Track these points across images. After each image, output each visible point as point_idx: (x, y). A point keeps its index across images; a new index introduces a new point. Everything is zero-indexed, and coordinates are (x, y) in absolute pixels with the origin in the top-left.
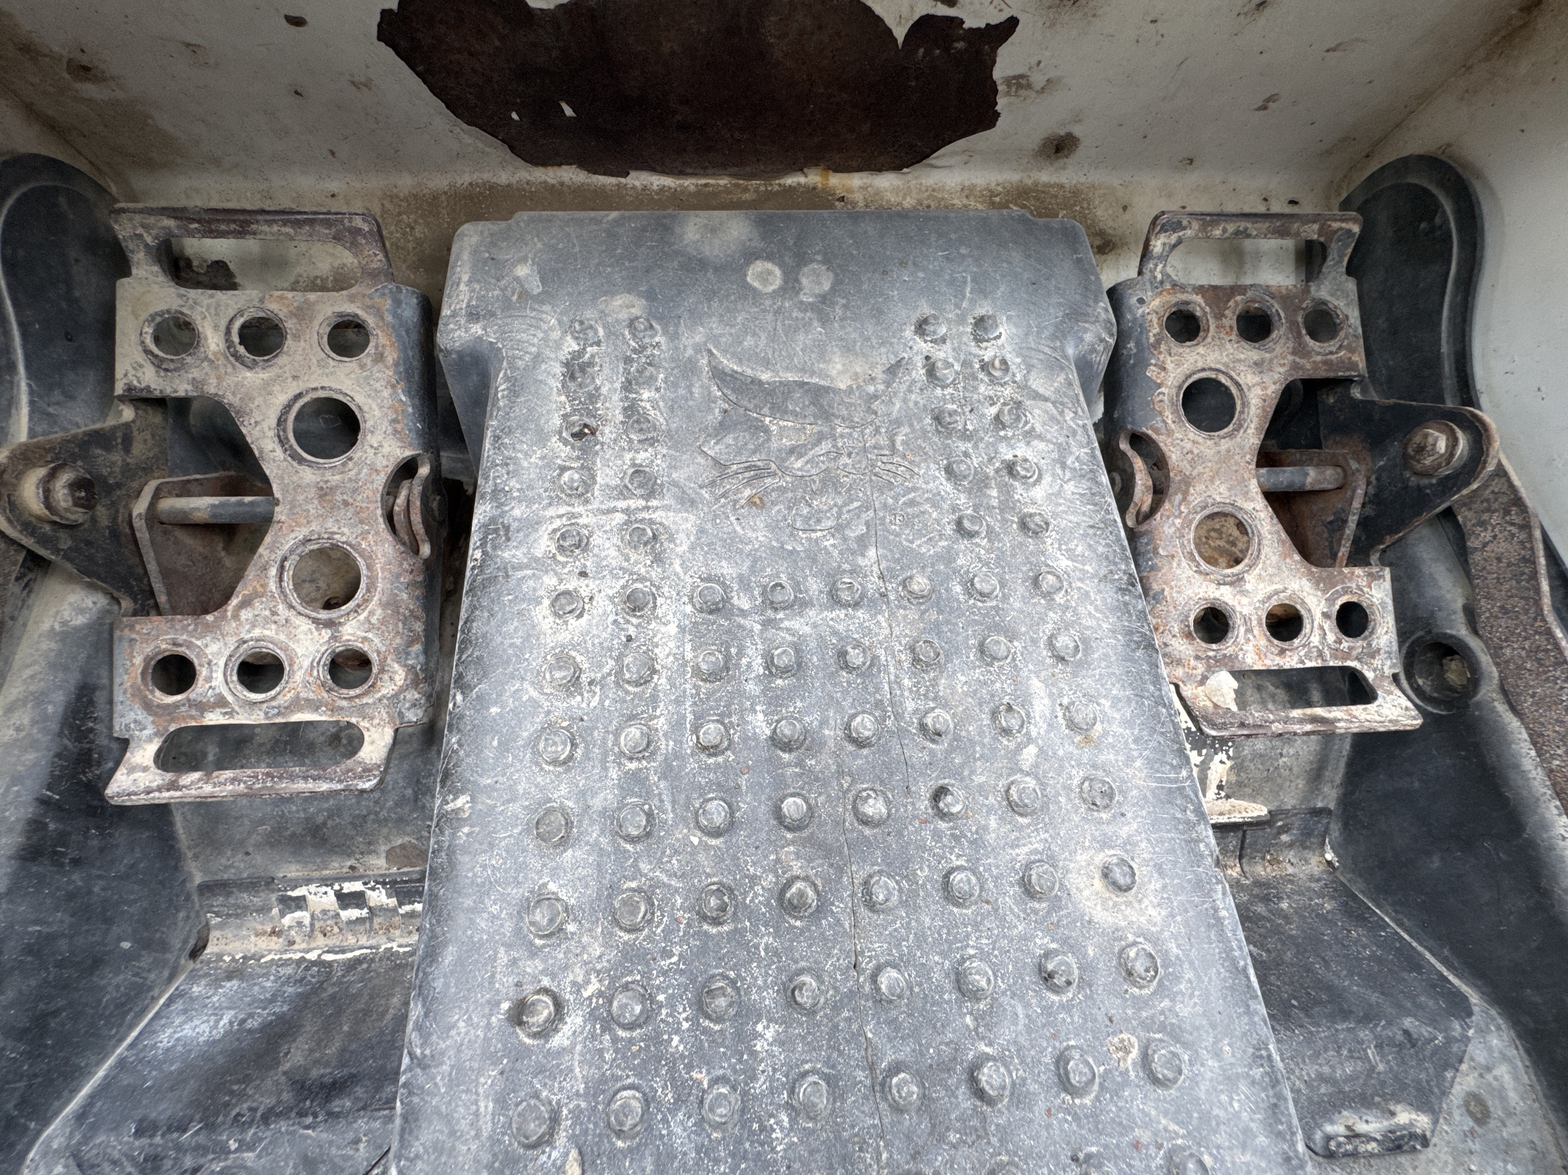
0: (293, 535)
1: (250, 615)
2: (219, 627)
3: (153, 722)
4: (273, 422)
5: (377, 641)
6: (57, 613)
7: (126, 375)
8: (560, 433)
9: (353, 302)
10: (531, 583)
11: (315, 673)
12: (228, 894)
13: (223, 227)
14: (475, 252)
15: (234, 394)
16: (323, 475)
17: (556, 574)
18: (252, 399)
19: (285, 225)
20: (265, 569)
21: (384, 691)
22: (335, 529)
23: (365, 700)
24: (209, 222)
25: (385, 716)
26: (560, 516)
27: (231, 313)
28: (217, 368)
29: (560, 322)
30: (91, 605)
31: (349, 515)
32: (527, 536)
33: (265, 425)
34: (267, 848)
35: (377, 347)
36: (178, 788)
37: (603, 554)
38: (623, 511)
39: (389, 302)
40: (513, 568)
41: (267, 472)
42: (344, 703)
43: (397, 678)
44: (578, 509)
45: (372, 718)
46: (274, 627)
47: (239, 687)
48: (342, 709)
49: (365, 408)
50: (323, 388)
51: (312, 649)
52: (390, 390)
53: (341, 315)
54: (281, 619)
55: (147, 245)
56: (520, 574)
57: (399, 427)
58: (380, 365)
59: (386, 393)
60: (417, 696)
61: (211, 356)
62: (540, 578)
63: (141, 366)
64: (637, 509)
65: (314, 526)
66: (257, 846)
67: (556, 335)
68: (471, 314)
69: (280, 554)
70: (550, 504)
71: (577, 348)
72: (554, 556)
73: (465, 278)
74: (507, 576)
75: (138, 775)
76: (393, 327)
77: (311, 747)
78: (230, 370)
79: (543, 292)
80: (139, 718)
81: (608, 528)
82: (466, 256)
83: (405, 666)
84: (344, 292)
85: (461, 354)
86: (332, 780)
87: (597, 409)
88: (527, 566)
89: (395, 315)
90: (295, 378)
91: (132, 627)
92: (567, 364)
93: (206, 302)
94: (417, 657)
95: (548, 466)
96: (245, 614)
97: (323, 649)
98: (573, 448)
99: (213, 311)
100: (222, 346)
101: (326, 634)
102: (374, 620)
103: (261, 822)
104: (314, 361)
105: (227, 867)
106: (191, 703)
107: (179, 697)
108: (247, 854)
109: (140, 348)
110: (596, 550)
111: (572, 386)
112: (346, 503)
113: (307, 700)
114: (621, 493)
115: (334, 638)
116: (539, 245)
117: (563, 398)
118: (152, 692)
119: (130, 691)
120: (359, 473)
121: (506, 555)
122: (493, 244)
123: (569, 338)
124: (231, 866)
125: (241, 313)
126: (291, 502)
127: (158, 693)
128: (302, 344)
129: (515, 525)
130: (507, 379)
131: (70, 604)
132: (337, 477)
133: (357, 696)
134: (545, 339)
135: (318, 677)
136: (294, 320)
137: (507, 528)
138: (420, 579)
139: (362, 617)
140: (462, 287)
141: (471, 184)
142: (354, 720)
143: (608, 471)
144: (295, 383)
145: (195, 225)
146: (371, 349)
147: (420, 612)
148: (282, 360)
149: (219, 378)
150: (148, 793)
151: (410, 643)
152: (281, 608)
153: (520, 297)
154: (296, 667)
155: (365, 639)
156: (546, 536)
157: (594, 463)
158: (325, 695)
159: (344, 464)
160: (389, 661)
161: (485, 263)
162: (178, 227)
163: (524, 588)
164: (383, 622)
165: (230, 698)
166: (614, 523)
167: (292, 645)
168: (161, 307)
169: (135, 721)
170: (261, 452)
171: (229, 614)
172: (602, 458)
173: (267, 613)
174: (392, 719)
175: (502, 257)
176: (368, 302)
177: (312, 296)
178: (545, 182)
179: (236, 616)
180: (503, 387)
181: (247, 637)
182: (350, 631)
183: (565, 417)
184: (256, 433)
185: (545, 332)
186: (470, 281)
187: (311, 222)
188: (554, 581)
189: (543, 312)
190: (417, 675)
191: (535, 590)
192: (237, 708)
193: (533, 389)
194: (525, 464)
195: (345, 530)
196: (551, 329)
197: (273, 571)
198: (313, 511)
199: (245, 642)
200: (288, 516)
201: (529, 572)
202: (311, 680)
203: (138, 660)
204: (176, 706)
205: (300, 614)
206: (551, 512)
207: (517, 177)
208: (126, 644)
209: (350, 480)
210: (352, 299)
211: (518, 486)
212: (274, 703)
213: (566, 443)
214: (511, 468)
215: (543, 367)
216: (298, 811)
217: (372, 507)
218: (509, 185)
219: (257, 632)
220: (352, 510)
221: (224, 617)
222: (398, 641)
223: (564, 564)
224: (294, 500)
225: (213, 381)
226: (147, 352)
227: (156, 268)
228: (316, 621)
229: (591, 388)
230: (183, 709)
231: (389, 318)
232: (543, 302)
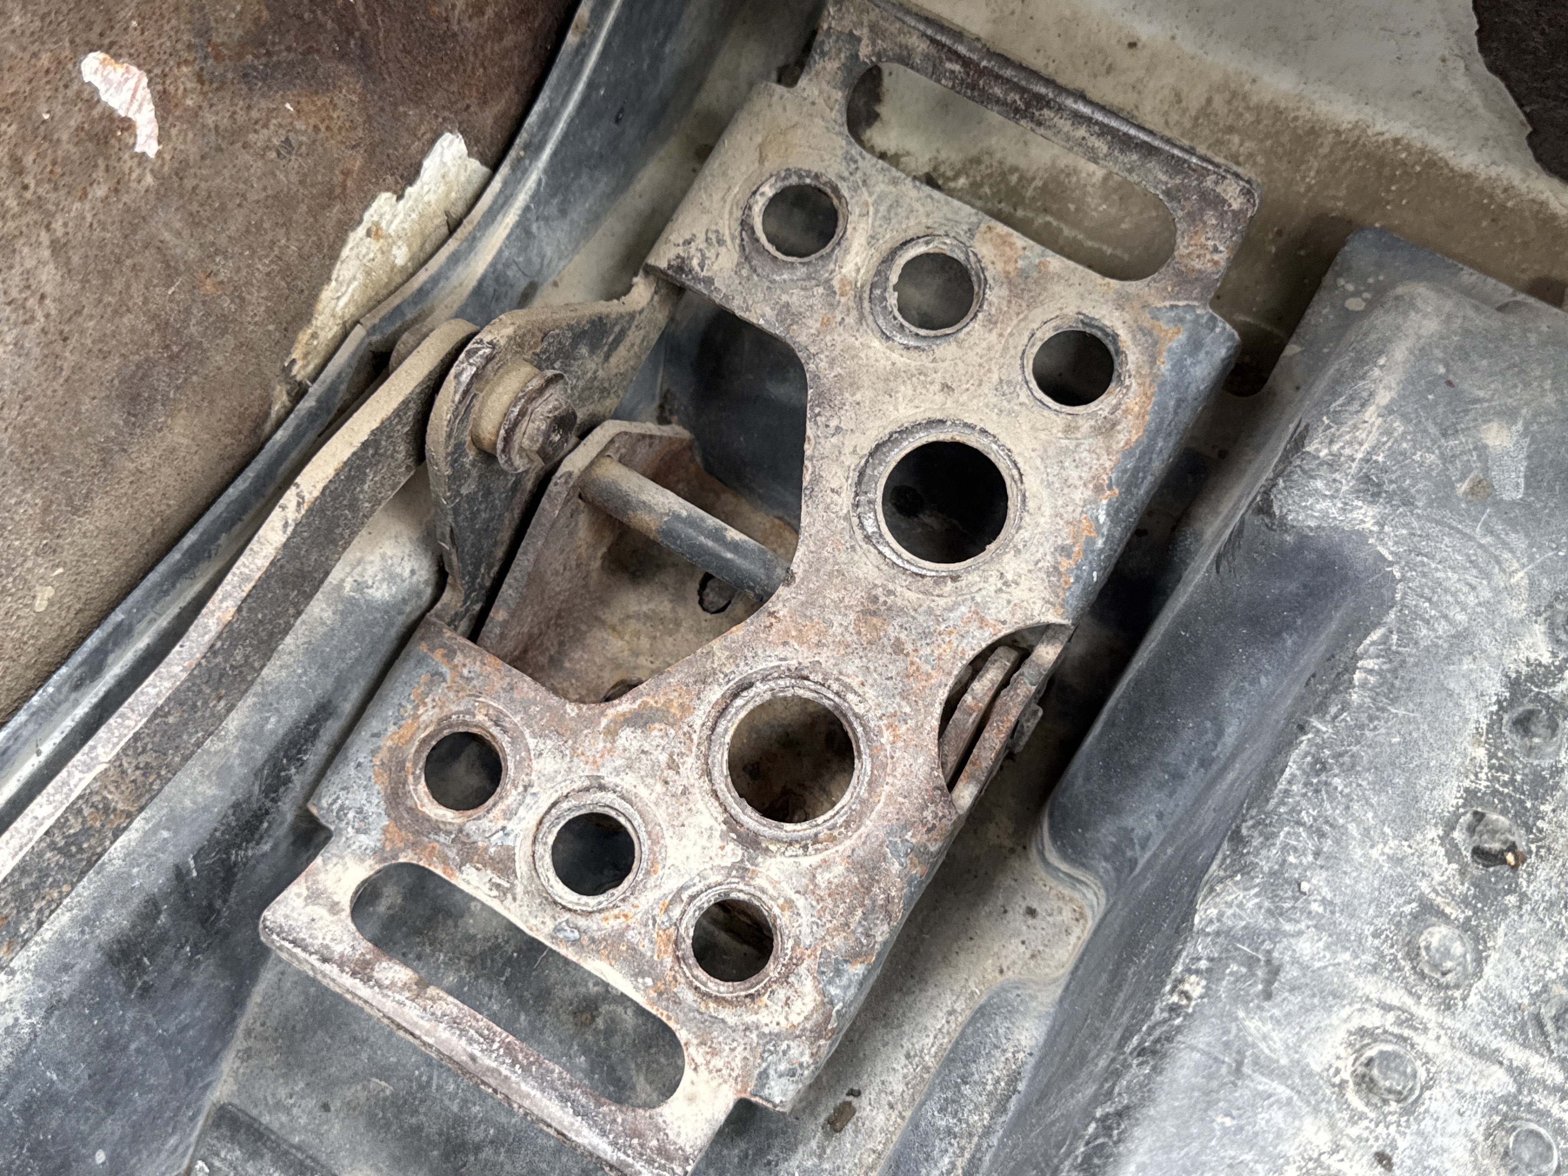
0: (781, 651)
1: (636, 744)
2: (575, 734)
3: (385, 831)
4: (867, 444)
5: (805, 919)
6: (359, 562)
7: (688, 242)
8: (1450, 826)
9: (1121, 307)
10: (1278, 1116)
11: (676, 913)
12: (254, 1155)
13: (998, 91)
14: (1422, 353)
15: (832, 362)
16: (893, 579)
17: (1332, 1126)
18: (855, 386)
19: (1101, 135)
20: (704, 680)
21: (763, 1017)
22: (855, 683)
23: (726, 1014)
24: (983, 72)
25: (738, 1063)
26: (1387, 1008)
27: (913, 227)
28: (832, 306)
29: (1533, 584)
30: (407, 574)
31: (893, 671)
32: (1307, 1010)
33: (850, 442)
34: (362, 1121)
35: (1115, 408)
36: (367, 979)
37: (1438, 1141)
38: (1510, 1069)
39: (1182, 337)
40: (1256, 1063)
41: (805, 520)
42: (689, 996)
43: (797, 1006)
44: (1425, 1012)
45: (714, 1053)
46: (659, 788)
47: (548, 860)
48: (678, 1002)
49: (1031, 504)
50: (983, 431)
51: (695, 866)
52: (1089, 493)
53: (1088, 322)
54: (679, 782)
55: (855, 57)
56: (1264, 1084)
57: (1065, 564)
58: (1100, 441)
59: (1080, 495)
60: (806, 1059)
61: (836, 283)
62: (1296, 1116)
63: (721, 242)
64: (1542, 1082)
65: (826, 658)
66: (350, 1107)
67: (1516, 608)
68: (1367, 479)
69: (743, 671)
70: (1375, 969)
71: (1546, 659)
72: (1342, 1085)
73: (1384, 397)
74: (1238, 1071)
75: (319, 911)
76: (1163, 384)
77: (543, 996)
78: (850, 320)
79: (1523, 504)
80: (369, 809)
81: (1468, 1088)
82: (1400, 352)
83: (823, 993)
84: (1114, 283)
85: (1303, 541)
86: (604, 1133)
87: (1540, 816)
88: (1283, 1076)
89: (1179, 367)
90: (946, 388)
91: (450, 654)
92: (1515, 684)
93: (881, 188)
94: (846, 988)
95: (1399, 882)
96: (628, 738)
97: (713, 879)
98: (1463, 872)
99: (883, 209)
100: (864, 276)
101: (734, 853)
102: (822, 879)
103: (385, 1073)
104: (995, 378)
105: (279, 1106)
106: (461, 838)
107: (448, 815)
108: (326, 1107)
109: (738, 214)
110: (1427, 1124)
111: (1512, 740)
112: (898, 647)
113: (633, 948)
114: (1522, 1027)
115: (742, 870)
116: (1550, 399)
117: (1481, 753)
118: (417, 779)
119: (383, 754)
120: (951, 610)
121: (1253, 1025)
122: (1463, 353)
123: (1539, 629)
124: (288, 1110)
125: (929, 236)
126: (811, 593)
127: (422, 787)
128: (993, 337)
129: (1291, 973)
130: (1386, 652)
131: (383, 557)
132: (912, 596)
133: (718, 1000)
134: (1492, 607)
135: (677, 926)
136: (1004, 292)
137: (1274, 971)
138: (933, 848)
139: (806, 862)
140: (1370, 413)
141: (1396, 141)
142: (683, 1035)
143: (1513, 961)
144: (940, 398)
145: (957, 67)
146: (1102, 406)
147: (899, 912)
148: (947, 350)
149: (826, 323)
150: (325, 960)
151: (853, 956)
152: (690, 764)
153: (1472, 491)
154: (651, 882)
155: (789, 904)
156: (1342, 1034)
157: (1492, 930)
158: (668, 961)
159: (939, 580)
160: (802, 969)
161: (1432, 386)
162: (926, 57)
163: (1262, 1118)
164: (835, 892)
165: (522, 866)
166: (1485, 1085)
167: (669, 841)
168: (808, 164)
169: (360, 811)
170: (817, 479)
171: (604, 722)
172: (1511, 926)
173: (663, 758)
174: (746, 1074)
175: (1471, 387)
176: (1146, 320)
177: (1056, 262)
178: (1543, 204)
179: (612, 733)
180: (1370, 664)
181: (610, 780)
182: (774, 874)
183: (1470, 795)
184: (828, 445)
185: (1496, 591)
186: (1388, 411)
187: (1149, 150)
188: (1323, 1140)
189: (1505, 545)
190: (827, 1019)
191: (1279, 1135)
192: (519, 890)
193: (1428, 700)
194: (1357, 854)
195: (870, 693)
196: (1509, 590)
197: (715, 693)
198: (837, 629)
199: (602, 788)
200: (793, 613)
201: (1283, 1092)
202: (662, 918)
203: (429, 715)
204: (436, 827)
205: (715, 794)
206: (1369, 986)
207: (1494, 171)
208: (424, 677)
209: (930, 611)
210: (1121, 302)
211: (1328, 894)
212: (582, 922)
213: (1453, 853)
214: (1328, 845)
215: (1467, 665)
216: (453, 1097)
217: (937, 677)
218: (1468, 176)
219: (628, 781)
220: (901, 665)
221: (591, 722)
222: (838, 941)
223: (1356, 1118)
224: (819, 591)
225: (813, 324)
226: (745, 225)
227: (838, 95)
228: (732, 823)
229: (1546, 763)
230: (442, 838)
231: (1164, 367)
232: (1513, 524)
